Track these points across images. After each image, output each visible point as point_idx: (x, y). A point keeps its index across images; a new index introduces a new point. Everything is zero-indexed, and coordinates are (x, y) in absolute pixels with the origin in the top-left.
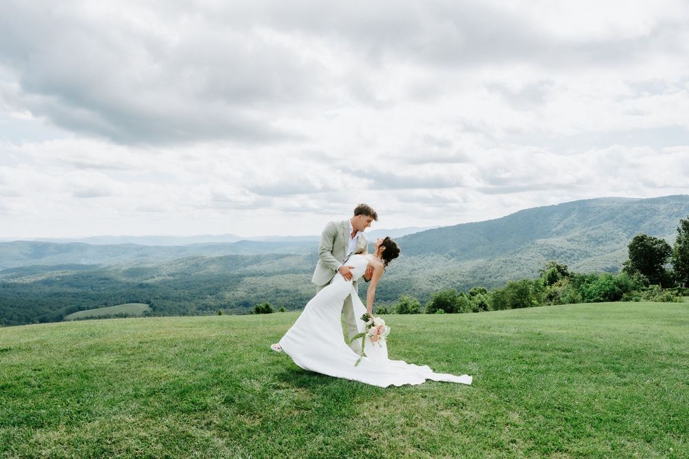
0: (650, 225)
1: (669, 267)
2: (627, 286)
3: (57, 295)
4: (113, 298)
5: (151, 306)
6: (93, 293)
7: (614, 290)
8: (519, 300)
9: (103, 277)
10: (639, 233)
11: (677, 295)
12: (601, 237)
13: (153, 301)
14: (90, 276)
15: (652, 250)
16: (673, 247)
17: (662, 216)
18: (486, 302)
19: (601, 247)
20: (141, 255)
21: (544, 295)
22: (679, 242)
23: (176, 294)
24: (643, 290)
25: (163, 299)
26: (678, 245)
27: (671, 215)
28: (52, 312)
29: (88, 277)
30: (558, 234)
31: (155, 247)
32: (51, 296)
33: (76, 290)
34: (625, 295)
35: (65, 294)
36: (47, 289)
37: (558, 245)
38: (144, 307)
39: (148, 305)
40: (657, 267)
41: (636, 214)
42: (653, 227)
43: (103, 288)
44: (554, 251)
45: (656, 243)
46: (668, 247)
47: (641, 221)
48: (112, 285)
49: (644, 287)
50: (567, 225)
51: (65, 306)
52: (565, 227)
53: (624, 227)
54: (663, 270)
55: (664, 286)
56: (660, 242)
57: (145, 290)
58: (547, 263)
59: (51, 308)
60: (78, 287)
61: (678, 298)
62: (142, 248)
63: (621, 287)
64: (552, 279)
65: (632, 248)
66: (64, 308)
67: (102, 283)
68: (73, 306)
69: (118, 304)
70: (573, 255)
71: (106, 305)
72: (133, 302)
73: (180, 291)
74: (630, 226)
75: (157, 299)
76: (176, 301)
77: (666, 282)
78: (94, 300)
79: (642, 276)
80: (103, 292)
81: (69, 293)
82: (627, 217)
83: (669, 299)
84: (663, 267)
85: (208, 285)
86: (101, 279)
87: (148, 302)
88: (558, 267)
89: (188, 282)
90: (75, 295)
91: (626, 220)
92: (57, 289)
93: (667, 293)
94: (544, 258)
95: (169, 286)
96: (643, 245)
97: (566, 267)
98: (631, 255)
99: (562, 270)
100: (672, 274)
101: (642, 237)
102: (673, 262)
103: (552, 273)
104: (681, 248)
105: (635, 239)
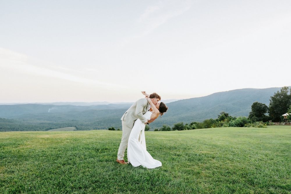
1: (267, 114)
3: (42, 123)
4: (63, 125)
5: (77, 128)
6: (56, 123)
10: (255, 101)
13: (77, 126)
14: (55, 117)
15: (260, 108)
16: (268, 107)
22: (271, 104)
23: (85, 123)
24: (253, 123)
25: (81, 125)
26: (270, 106)
31: (78, 106)
32: (40, 124)
33: (49, 122)
34: (245, 125)
35: (45, 123)
36: (39, 122)
38: (74, 128)
39: (75, 128)
40: (262, 114)
43: (59, 121)
46: (266, 107)
48: (62, 120)
51: (45, 128)
54: (264, 116)
56: (263, 105)
57: (75, 122)
58: (221, 112)
61: (265, 126)
63: (244, 122)
64: (222, 119)
65: (253, 106)
67: (59, 119)
68: (48, 128)
69: (64, 127)
71: (60, 127)
72: (70, 126)
73: (87, 122)
75: (79, 125)
76: (86, 126)
77: (266, 120)
78: (56, 125)
79: (256, 117)
80: (59, 123)
81: (47, 123)
84: (265, 114)
85: (98, 120)
86: (58, 118)
87: (75, 127)
89: (90, 119)
90: (50, 124)
92: (43, 121)
95: (83, 121)
96: (257, 106)
97: (228, 114)
98: (252, 110)
99: (226, 115)
100: (268, 117)
101: (256, 103)
102: (268, 112)
103: (222, 116)
104: (271, 107)
105: (254, 103)
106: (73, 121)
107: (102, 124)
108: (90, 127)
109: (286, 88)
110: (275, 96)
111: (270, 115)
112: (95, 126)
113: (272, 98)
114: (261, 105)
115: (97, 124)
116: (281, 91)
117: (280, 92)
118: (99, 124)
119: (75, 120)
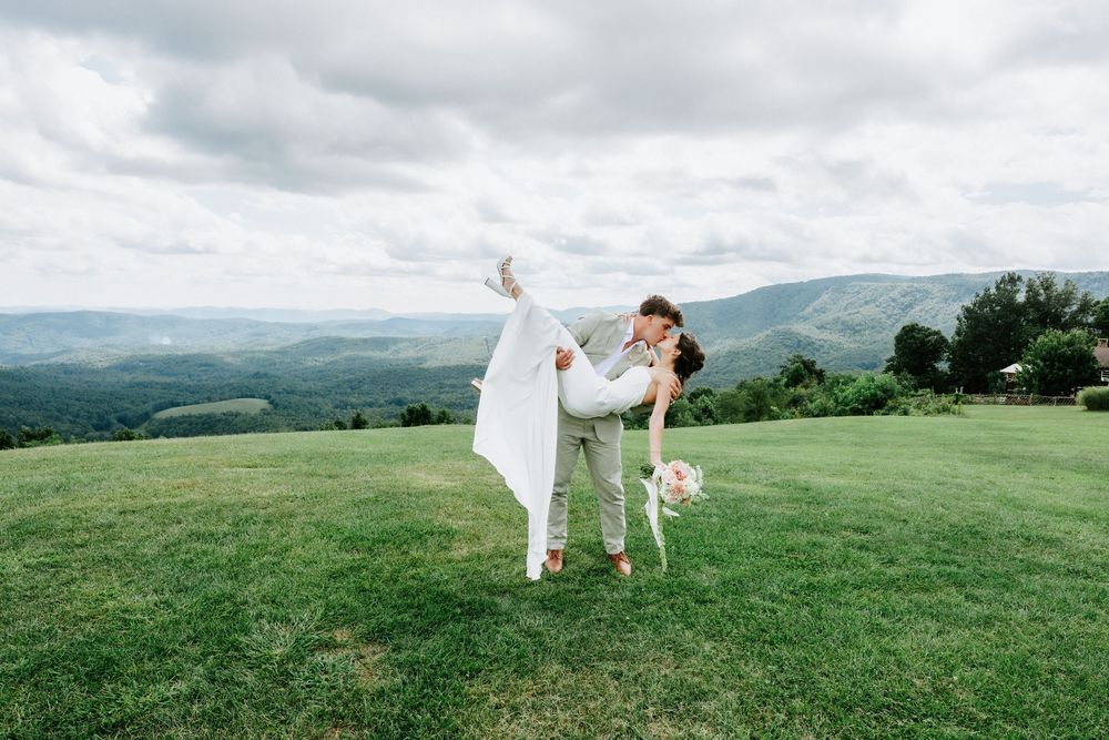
0: (921, 311)
1: (943, 366)
2: (892, 390)
3: (141, 385)
4: (219, 391)
5: (271, 403)
6: (191, 383)
7: (876, 395)
8: (754, 405)
9: (204, 362)
10: (907, 321)
11: (956, 402)
12: (860, 325)
13: (273, 396)
14: (187, 361)
15: (923, 343)
16: (950, 341)
17: (935, 301)
18: (712, 407)
19: (858, 338)
20: (256, 335)
21: (787, 399)
22: (958, 333)
23: (304, 387)
24: (913, 396)
25: (288, 393)
26: (957, 338)
27: (947, 299)
28: (135, 408)
29: (183, 362)
30: (805, 319)
31: (276, 323)
32: (132, 386)
33: (166, 379)
34: (890, 403)
35: (150, 385)
36: (127, 378)
37: (804, 333)
38: (261, 403)
39: (266, 401)
40: (928, 366)
41: (904, 296)
42: (923, 313)
43: (205, 378)
44: (799, 341)
45: (930, 334)
46: (943, 340)
47: (910, 306)
48: (216, 374)
49: (913, 392)
50: (818, 308)
51: (153, 400)
52: (816, 311)
53: (889, 313)
54: (935, 370)
55: (938, 392)
56: (935, 333)
57: (263, 381)
58: (791, 356)
59: (133, 402)
60: (169, 375)
61: (956, 407)
62: (258, 324)
63: (885, 391)
64: (795, 379)
65: (899, 339)
66: (152, 403)
67: (203, 371)
69: (226, 399)
70: (822, 346)
71: (210, 400)
72: (247, 396)
73: (310, 383)
74: (895, 312)
75: (279, 393)
76: (305, 397)
77: (941, 386)
78: (193, 392)
79: (910, 376)
80: (205, 383)
81: (157, 383)
82: (894, 300)
83: (945, 410)
84: (936, 365)
85: (349, 376)
86: (202, 365)
87: (267, 397)
88: (804, 363)
89: (321, 371)
90: (166, 386)
91: (892, 304)
92: (141, 378)
93: (945, 400)
94: (786, 351)
95: (296, 376)
96: (913, 337)
97: (813, 363)
98: (898, 349)
99: (809, 366)
100: (946, 374)
101: (913, 326)
102: (949, 360)
103: (797, 370)
104: (959, 341)
105: (904, 328)
106: (257, 375)
107: (365, 387)
108: (320, 400)
109: (1013, 279)
110: (975, 305)
111: (951, 368)
112: (338, 397)
113: (967, 310)
114: (927, 332)
115: (349, 390)
116: (998, 288)
117: (993, 291)
118: (352, 389)
119: (266, 375)
